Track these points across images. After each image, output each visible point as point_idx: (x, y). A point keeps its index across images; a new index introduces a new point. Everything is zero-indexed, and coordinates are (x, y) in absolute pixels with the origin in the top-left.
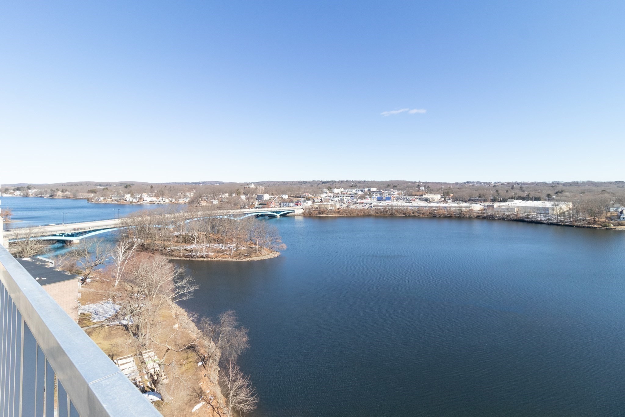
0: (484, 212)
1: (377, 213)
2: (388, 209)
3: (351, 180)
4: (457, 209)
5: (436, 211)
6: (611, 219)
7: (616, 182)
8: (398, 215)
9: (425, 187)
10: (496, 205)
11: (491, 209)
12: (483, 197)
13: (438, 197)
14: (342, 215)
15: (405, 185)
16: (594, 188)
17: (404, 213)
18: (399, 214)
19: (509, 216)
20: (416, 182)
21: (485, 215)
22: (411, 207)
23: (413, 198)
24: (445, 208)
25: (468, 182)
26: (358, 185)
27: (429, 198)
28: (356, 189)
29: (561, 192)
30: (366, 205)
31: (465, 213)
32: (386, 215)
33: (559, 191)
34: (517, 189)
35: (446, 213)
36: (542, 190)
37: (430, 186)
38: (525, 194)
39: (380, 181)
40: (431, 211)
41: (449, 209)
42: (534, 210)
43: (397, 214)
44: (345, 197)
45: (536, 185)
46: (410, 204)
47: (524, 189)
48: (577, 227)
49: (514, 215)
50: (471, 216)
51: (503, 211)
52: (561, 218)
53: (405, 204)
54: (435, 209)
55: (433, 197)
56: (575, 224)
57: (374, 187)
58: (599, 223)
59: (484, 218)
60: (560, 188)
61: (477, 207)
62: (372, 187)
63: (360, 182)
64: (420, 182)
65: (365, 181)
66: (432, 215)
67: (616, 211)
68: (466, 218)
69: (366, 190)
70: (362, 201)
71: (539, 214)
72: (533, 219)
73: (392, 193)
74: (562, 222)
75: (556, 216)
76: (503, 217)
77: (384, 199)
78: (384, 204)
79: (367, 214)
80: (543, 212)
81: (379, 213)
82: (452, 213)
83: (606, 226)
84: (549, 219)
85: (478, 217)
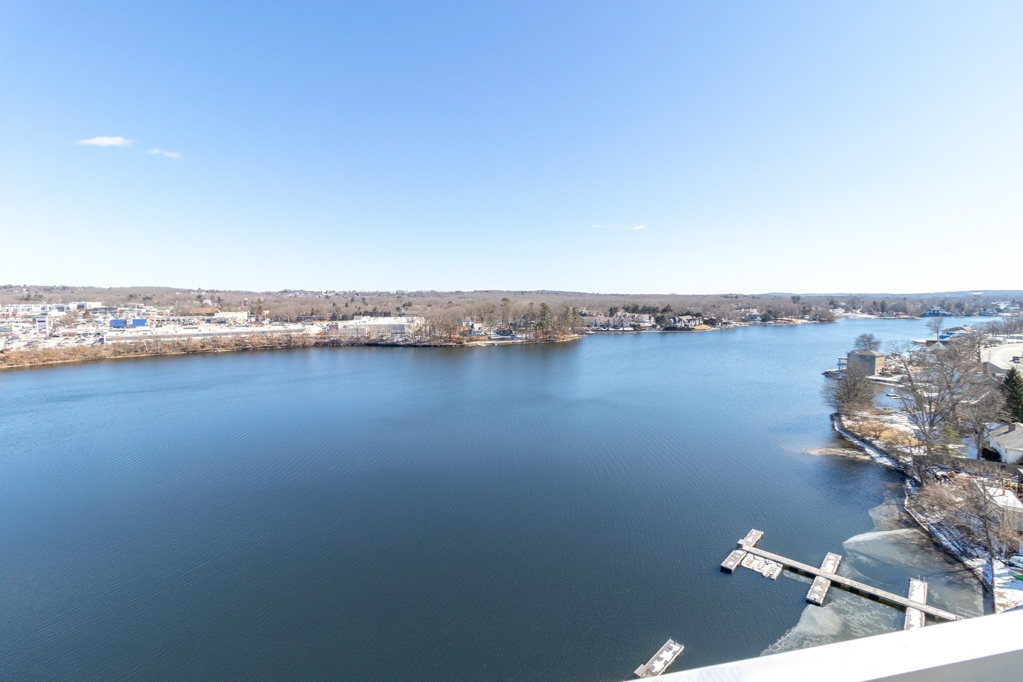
0: (325, 336)
1: (119, 353)
2: (145, 344)
3: (22, 285)
4: (283, 334)
5: (247, 341)
6: (464, 334)
7: (457, 292)
8: (170, 352)
9: (212, 298)
10: (341, 324)
11: (334, 330)
12: (319, 314)
13: (243, 316)
14: (15, 366)
15: (170, 296)
16: (439, 299)
17: (182, 349)
18: (173, 351)
19: (359, 339)
20: (193, 291)
21: (327, 341)
22: (198, 335)
23: (195, 319)
24: (263, 335)
25: (286, 291)
26: (47, 295)
27: (228, 319)
28: (41, 306)
29: (410, 305)
30: (86, 339)
31: (296, 340)
32: (142, 355)
33: (406, 304)
34: (358, 301)
35: (265, 341)
36: (387, 303)
37: (222, 298)
38: (370, 308)
39: (108, 288)
40: (239, 340)
41: (270, 335)
42: (390, 329)
43: (168, 351)
44: (14, 324)
45: (379, 295)
46: (196, 332)
47: (367, 301)
48: (435, 346)
49: (365, 337)
50: (307, 344)
51: (351, 332)
52: (418, 338)
53: (181, 330)
54: (245, 337)
55: (235, 316)
56: (433, 343)
57: (93, 300)
58: (454, 340)
59: (325, 345)
60: (406, 300)
61: (314, 330)
62: (89, 301)
63: (49, 290)
64: (200, 290)
65: (64, 288)
66: (241, 347)
67: (467, 325)
68: (299, 347)
69: (73, 306)
70: (73, 330)
71: (395, 333)
72: (388, 342)
73: (144, 311)
74: (420, 342)
75: (413, 336)
76: (352, 342)
77: (128, 324)
78: (134, 334)
79: (90, 357)
80: (399, 331)
81: (123, 353)
82: (276, 341)
83: (460, 343)
84: (406, 340)
85: (317, 345)
